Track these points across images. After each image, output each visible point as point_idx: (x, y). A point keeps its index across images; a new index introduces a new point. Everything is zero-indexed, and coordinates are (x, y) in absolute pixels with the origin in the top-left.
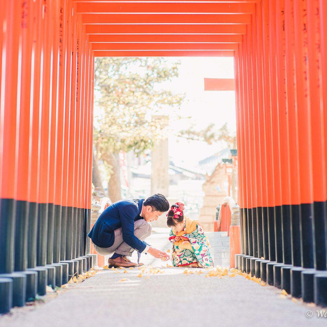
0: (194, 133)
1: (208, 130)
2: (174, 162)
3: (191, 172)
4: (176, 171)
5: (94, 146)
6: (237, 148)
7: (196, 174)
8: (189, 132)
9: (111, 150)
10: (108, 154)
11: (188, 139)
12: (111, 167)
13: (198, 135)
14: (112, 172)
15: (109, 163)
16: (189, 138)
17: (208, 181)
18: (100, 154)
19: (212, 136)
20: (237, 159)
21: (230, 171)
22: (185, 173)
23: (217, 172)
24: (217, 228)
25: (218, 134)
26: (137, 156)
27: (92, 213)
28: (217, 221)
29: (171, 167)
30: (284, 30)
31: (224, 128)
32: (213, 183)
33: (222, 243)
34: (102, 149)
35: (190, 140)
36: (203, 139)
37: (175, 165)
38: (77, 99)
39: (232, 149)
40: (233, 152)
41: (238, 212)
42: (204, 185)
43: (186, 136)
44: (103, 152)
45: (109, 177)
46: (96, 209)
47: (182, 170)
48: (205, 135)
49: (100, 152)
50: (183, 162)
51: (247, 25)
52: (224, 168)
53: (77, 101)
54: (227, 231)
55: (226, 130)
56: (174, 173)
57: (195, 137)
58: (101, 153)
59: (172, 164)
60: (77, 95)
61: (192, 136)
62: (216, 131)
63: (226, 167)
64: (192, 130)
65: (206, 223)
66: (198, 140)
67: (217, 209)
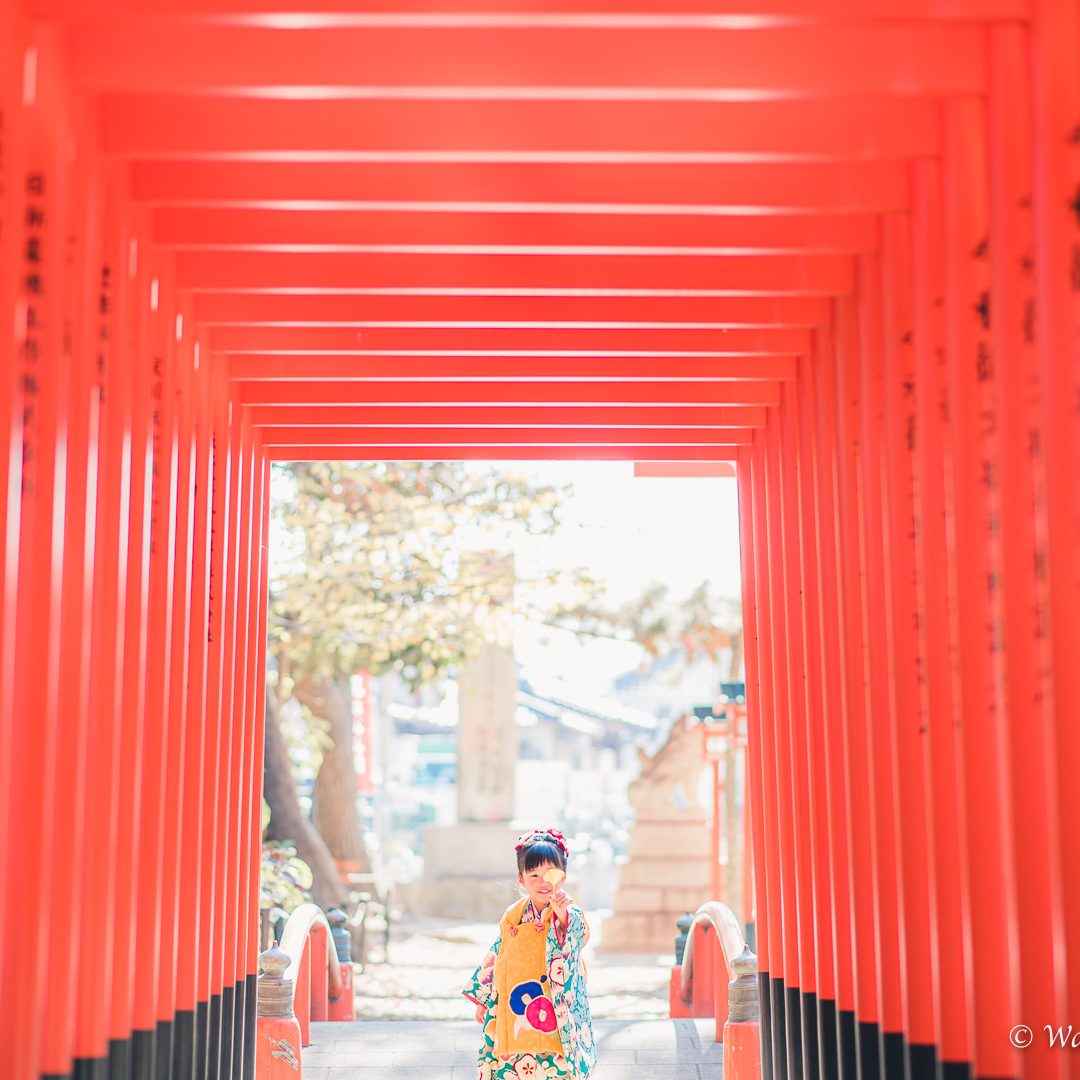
0: (597, 615)
1: (647, 602)
2: (531, 683)
3: (587, 714)
4: (538, 712)
5: (269, 654)
6: (742, 678)
7: (604, 720)
8: (581, 612)
9: (325, 670)
10: (316, 679)
11: (579, 633)
12: (325, 725)
13: (613, 620)
14: (329, 743)
15: (319, 713)
16: (583, 632)
17: (645, 774)
18: (288, 683)
19: (659, 628)
20: (742, 714)
21: (717, 745)
22: (569, 720)
23: (674, 744)
24: (678, 992)
25: (677, 621)
26: (412, 691)
27: (261, 981)
28: (679, 966)
29: (522, 697)
30: (911, 446)
31: (700, 597)
32: (661, 779)
33: (698, 1071)
34: (293, 666)
35: (588, 638)
36: (629, 633)
37: (537, 691)
38: (209, 634)
39: (725, 683)
40: (731, 689)
41: (752, 976)
42: (634, 785)
43: (572, 623)
44: (299, 675)
45: (319, 759)
46: (275, 967)
47: (557, 707)
48: (634, 624)
49: (288, 674)
50: (560, 679)
51: (782, 384)
52: (699, 734)
53: (209, 640)
54: (713, 1017)
55: (705, 607)
56: (533, 719)
57: (604, 627)
58: (292, 677)
59: (525, 688)
60: (210, 620)
61: (591, 624)
62: (672, 610)
63: (707, 734)
64: (592, 606)
65: (638, 913)
66: (613, 637)
67: (679, 926)
